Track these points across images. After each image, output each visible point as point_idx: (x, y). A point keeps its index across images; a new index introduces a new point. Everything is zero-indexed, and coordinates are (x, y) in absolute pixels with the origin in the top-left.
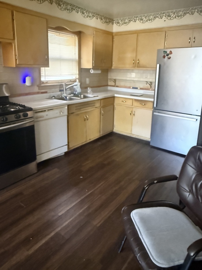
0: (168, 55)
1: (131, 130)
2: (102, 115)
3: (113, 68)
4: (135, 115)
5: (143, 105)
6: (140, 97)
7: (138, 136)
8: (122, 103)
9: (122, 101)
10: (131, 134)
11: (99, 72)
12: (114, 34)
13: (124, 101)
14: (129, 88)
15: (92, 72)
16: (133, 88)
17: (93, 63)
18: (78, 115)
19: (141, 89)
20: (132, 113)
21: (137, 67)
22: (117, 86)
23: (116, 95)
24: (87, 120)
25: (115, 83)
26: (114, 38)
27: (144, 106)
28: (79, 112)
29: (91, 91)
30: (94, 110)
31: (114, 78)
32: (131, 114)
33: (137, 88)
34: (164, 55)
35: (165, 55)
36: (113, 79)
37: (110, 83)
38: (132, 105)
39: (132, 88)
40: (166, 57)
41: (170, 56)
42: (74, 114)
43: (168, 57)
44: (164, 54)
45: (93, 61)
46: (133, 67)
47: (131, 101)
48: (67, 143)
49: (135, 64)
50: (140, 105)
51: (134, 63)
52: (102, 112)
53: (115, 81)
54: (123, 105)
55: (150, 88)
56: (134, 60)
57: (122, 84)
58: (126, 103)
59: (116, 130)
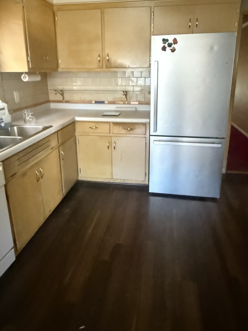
0: (170, 45)
1: (112, 173)
2: (63, 159)
3: (59, 70)
4: (115, 148)
5: (129, 130)
6: (118, 118)
7: (124, 180)
8: (91, 130)
9: (91, 128)
10: (112, 178)
11: (38, 78)
12: (55, 8)
13: (94, 128)
14: (90, 102)
15: (26, 79)
16: (96, 102)
17: (28, 62)
18: (24, 174)
19: (111, 103)
20: (110, 145)
21: (107, 67)
22: (67, 102)
23: (77, 119)
24: (42, 177)
25: (63, 97)
26: (56, 14)
27: (131, 132)
28: (24, 169)
29: (32, 117)
30: (49, 154)
31: (61, 88)
32: (109, 147)
33: (103, 102)
34: (164, 46)
35: (166, 45)
36: (59, 90)
37: (52, 97)
38: (109, 132)
39: (94, 102)
40: (168, 49)
41: (173, 47)
42: (17, 175)
43: (171, 50)
44: (164, 44)
45: (29, 58)
46: (99, 68)
47: (107, 126)
48: (12, 245)
49: (101, 62)
50: (124, 131)
51: (99, 61)
52: (62, 153)
53: (62, 92)
54: (91, 134)
55: (126, 100)
56: (99, 56)
57: (76, 97)
58: (98, 130)
59: (81, 177)
